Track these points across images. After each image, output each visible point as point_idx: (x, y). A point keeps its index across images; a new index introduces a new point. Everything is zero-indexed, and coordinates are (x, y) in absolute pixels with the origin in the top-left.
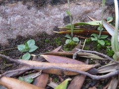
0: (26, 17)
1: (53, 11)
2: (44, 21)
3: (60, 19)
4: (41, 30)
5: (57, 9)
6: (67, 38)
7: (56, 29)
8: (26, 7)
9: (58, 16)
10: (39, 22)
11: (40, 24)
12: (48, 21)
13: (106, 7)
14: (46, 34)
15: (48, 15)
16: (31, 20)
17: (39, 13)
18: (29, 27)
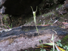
0: (24, 42)
2: (31, 43)
3: (38, 42)
4: (30, 47)
5: (36, 38)
6: (41, 50)
7: (36, 46)
9: (37, 41)
10: (29, 43)
11: (30, 44)
12: (33, 43)
13: (57, 36)
14: (32, 48)
15: (33, 40)
16: (26, 43)
18: (25, 45)
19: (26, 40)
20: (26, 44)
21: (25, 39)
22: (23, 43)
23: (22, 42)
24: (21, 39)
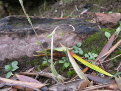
0: (11, 45)
1: (32, 39)
2: (25, 47)
3: (38, 45)
4: (23, 54)
5: (35, 38)
6: (44, 60)
7: (35, 53)
8: (11, 38)
9: (36, 43)
10: (22, 48)
11: (22, 50)
12: (29, 47)
13: (76, 35)
14: (27, 57)
15: (28, 43)
16: (15, 47)
17: (22, 41)
18: (14, 52)
19: (14, 42)
20: (16, 49)
21: (13, 39)
22: (8, 48)
23: (6, 45)
24: (3, 40)
